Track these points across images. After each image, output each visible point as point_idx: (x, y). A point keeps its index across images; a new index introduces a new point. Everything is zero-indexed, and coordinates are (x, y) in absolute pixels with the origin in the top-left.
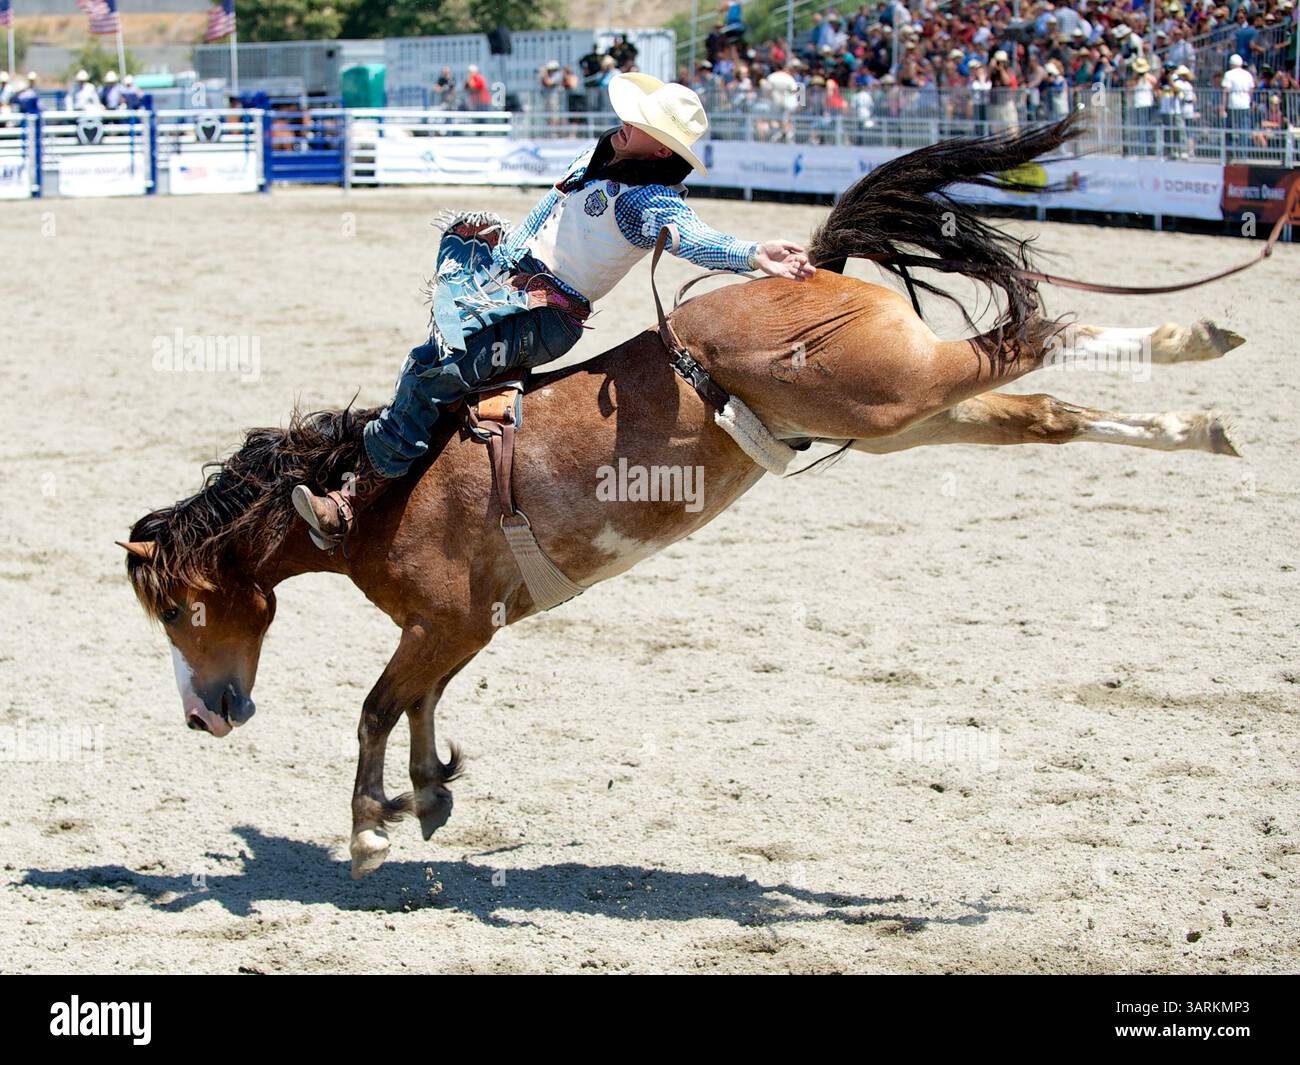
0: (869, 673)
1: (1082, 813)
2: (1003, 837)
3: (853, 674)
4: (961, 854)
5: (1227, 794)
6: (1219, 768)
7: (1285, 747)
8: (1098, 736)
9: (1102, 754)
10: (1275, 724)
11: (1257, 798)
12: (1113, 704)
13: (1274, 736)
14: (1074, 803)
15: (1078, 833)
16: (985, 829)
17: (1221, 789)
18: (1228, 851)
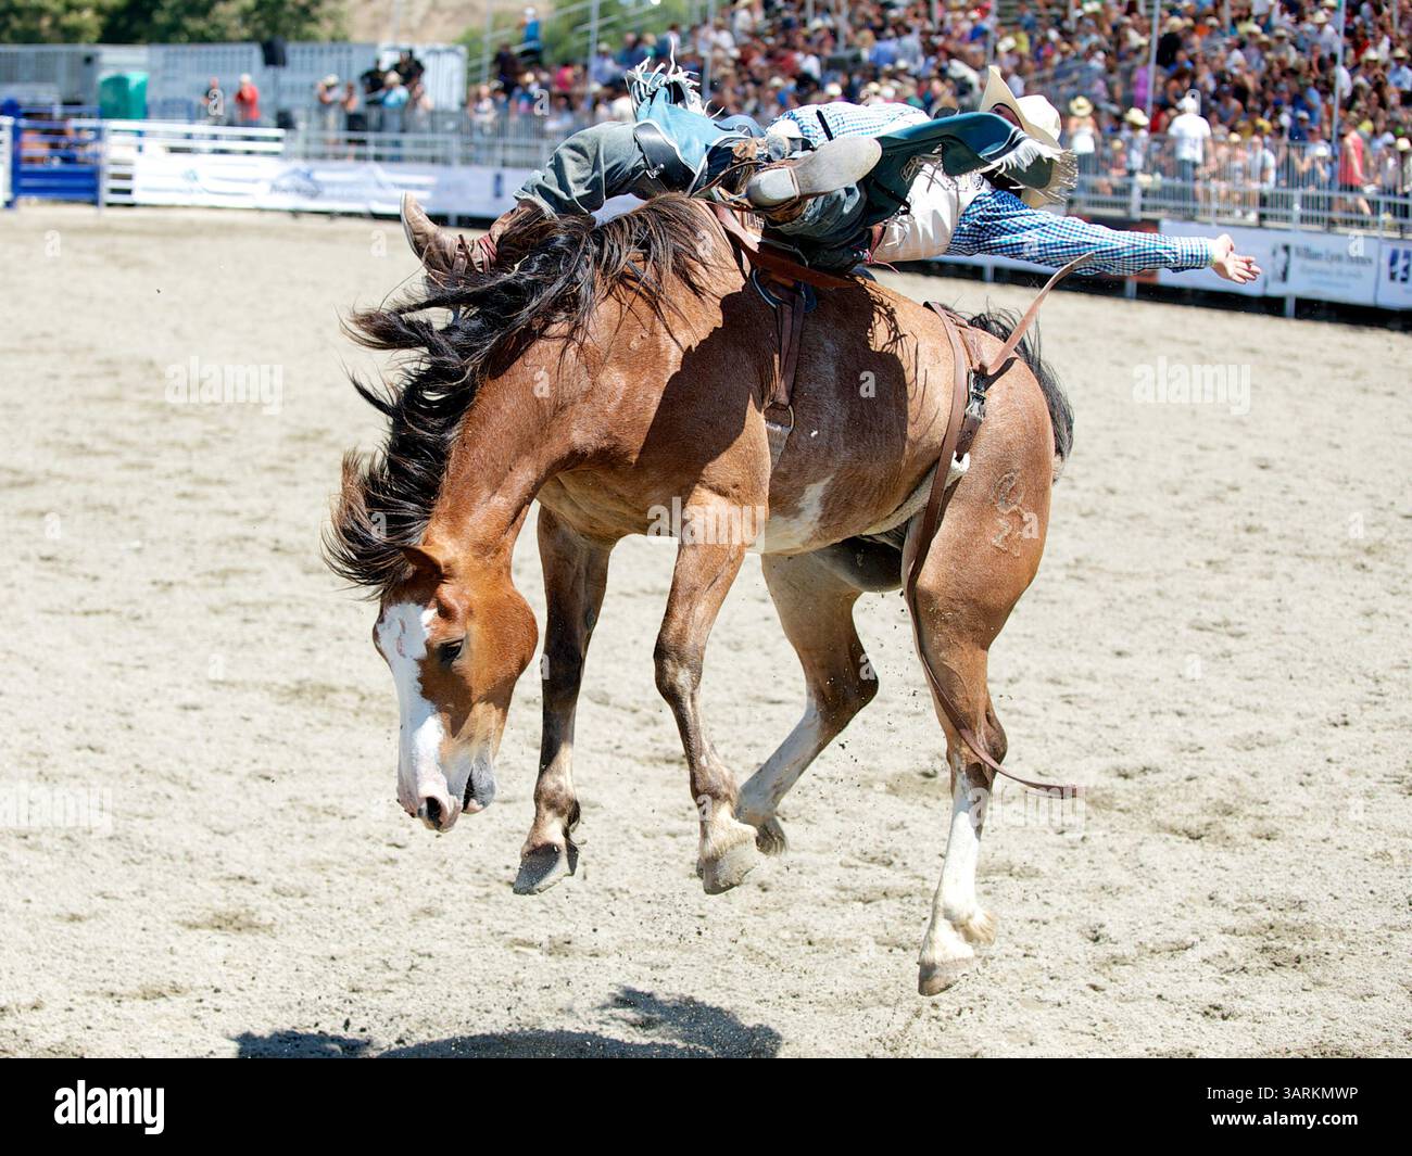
0: (660, 754)
1: (892, 914)
2: (805, 937)
3: (642, 754)
4: (758, 954)
5: (1052, 898)
6: (1044, 869)
7: (1117, 848)
8: (911, 830)
9: (915, 850)
10: (1106, 823)
11: (1085, 903)
12: (928, 795)
13: (1105, 836)
14: (884, 902)
15: (888, 935)
16: (785, 928)
17: (1046, 891)
18: (1052, 960)
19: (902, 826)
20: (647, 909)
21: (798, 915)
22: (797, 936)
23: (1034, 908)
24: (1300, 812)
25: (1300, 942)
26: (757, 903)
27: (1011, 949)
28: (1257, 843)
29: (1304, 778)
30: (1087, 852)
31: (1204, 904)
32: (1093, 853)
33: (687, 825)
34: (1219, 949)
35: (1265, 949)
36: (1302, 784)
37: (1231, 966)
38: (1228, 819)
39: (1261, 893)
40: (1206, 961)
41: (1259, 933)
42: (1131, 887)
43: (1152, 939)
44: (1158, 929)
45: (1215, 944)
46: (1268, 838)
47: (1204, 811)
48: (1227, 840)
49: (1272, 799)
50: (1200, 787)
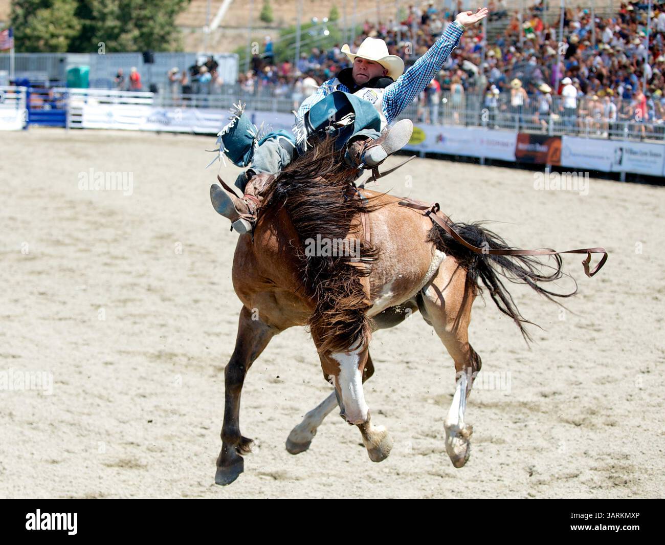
1: (436, 460)
2: (395, 471)
3: (320, 385)
4: (374, 479)
5: (511, 453)
6: (507, 439)
7: (542, 430)
10: (536, 418)
11: (526, 456)
13: (536, 424)
14: (432, 455)
15: (434, 470)
16: (386, 467)
17: (508, 450)
18: (511, 482)
21: (392, 461)
22: (392, 471)
23: (503, 459)
24: (627, 413)
25: (626, 474)
27: (491, 477)
28: (607, 427)
29: (629, 397)
30: (527, 432)
31: (582, 456)
32: (530, 432)
34: (589, 477)
35: (611, 477)
36: (628, 400)
37: (594, 486)
38: (593, 416)
39: (609, 451)
40: (583, 483)
41: (607, 470)
42: (548, 448)
43: (557, 473)
44: (561, 468)
45: (587, 475)
46: (612, 425)
47: (582, 413)
48: (593, 426)
49: (614, 407)
50: (580, 401)
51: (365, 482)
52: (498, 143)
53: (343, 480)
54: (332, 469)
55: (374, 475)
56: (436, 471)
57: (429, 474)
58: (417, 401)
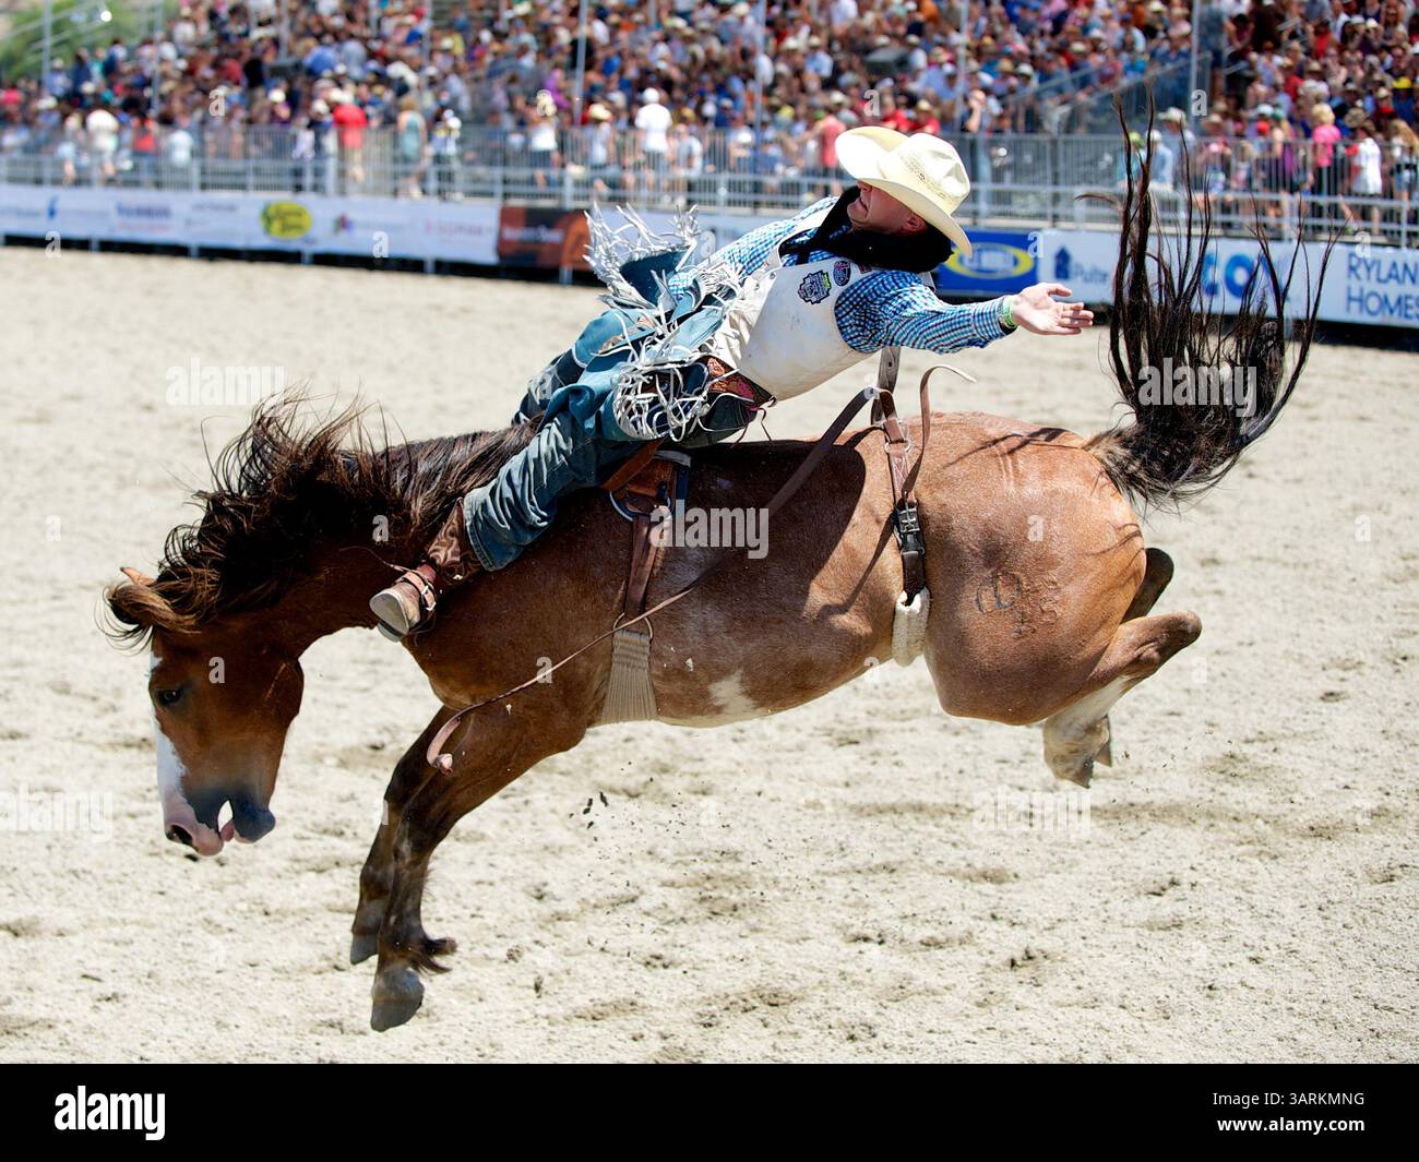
0: (120, 739)
1: (344, 882)
2: (261, 908)
3: (103, 739)
4: (218, 926)
5: (497, 860)
6: (489, 833)
7: (559, 808)
8: (362, 801)
9: (365, 820)
10: (547, 786)
11: (529, 863)
12: (377, 767)
13: (547, 799)
14: (336, 871)
15: (340, 903)
16: (242, 900)
17: (491, 854)
18: (499, 919)
19: (352, 797)
20: (108, 888)
21: (255, 887)
22: (254, 907)
23: (482, 872)
24: (734, 767)
25: (736, 891)
26: (215, 877)
27: (458, 910)
28: (693, 798)
29: (738, 735)
30: (529, 815)
31: (644, 860)
32: (535, 815)
33: (148, 806)
34: (657, 901)
35: (703, 900)
36: (735, 740)
37: (670, 917)
38: (664, 776)
39: (699, 845)
40: (648, 914)
41: (697, 884)
42: (572, 846)
43: (594, 895)
44: (600, 885)
45: (654, 897)
46: (704, 793)
47: (642, 770)
48: (663, 797)
49: (706, 756)
50: (637, 747)
51: (199, 932)
52: (460, 228)
53: (155, 932)
54: (130, 910)
55: (218, 917)
56: (346, 905)
57: (331, 910)
58: (303, 762)
